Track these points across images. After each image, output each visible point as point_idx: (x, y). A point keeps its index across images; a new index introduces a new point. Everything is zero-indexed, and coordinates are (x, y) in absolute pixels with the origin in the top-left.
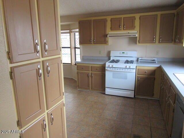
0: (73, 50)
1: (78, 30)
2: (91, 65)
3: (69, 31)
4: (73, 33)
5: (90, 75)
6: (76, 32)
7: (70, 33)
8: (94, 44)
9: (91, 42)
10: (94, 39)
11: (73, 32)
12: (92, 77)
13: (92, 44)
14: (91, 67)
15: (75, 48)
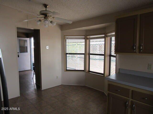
0: (107, 58)
1: (114, 33)
2: (132, 89)
3: (104, 35)
4: (109, 38)
5: (130, 104)
6: (113, 36)
7: (105, 37)
8: (140, 52)
9: (134, 49)
10: (140, 46)
11: (109, 36)
12: (132, 109)
13: (136, 52)
14: (133, 91)
15: (111, 56)
